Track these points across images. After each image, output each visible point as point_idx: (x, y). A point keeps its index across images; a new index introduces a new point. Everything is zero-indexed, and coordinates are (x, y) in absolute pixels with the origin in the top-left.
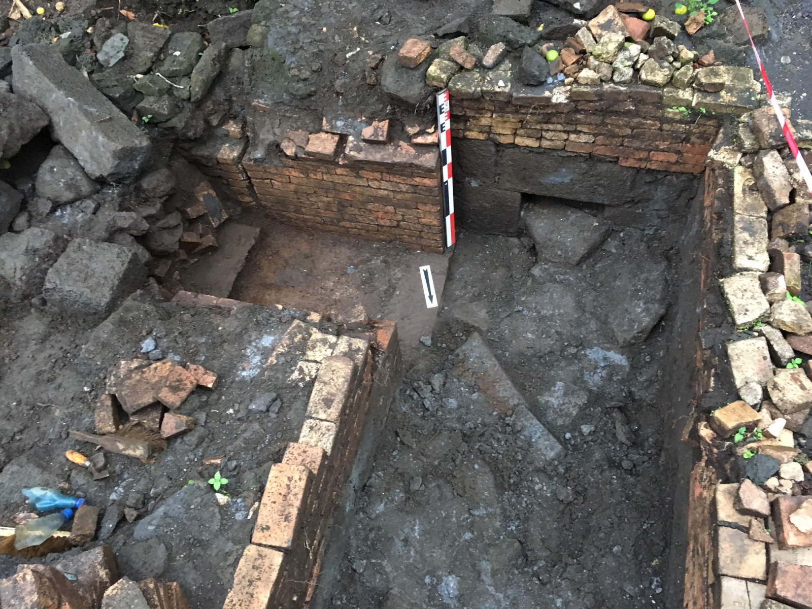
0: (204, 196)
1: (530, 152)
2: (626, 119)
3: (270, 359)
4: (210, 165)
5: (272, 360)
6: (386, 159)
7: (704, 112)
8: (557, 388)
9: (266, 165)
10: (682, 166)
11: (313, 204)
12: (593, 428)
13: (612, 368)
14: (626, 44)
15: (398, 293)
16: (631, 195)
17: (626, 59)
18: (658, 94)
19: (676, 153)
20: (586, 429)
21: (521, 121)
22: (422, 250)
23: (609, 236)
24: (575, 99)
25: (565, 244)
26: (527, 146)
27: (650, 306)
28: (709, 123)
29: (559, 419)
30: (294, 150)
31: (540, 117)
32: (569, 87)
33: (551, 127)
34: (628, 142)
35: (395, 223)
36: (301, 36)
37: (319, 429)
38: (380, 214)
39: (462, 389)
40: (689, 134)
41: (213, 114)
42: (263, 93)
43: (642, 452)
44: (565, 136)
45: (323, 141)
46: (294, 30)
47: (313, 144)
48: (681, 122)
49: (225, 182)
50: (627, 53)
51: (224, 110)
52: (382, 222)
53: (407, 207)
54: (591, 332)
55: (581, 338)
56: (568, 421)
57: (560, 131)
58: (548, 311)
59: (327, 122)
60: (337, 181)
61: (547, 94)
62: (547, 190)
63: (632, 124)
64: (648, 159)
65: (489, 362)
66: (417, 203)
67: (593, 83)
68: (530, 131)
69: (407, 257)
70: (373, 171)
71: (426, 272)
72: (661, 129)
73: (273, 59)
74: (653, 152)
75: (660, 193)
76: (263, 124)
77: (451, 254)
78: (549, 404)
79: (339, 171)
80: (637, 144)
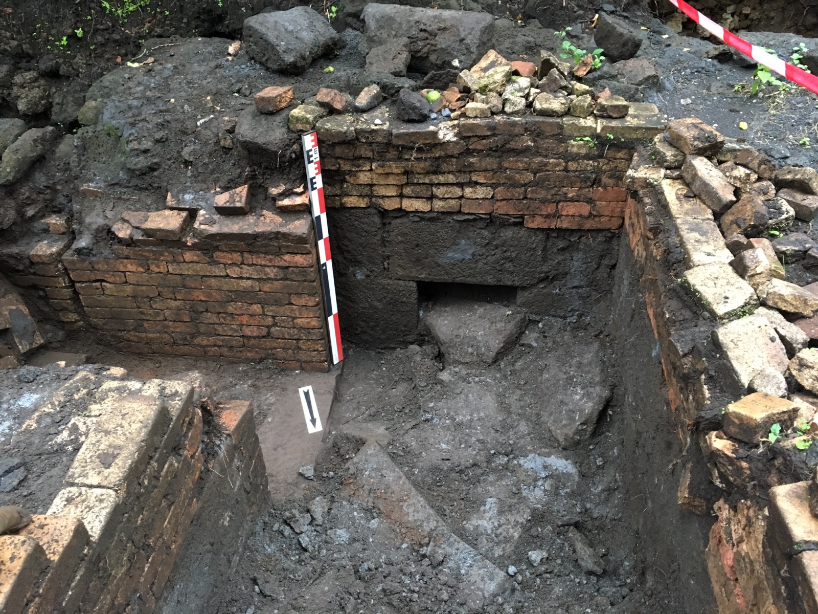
0: (11, 311)
1: (422, 219)
2: (526, 159)
3: (28, 422)
4: (21, 267)
5: (31, 423)
6: (246, 229)
7: (612, 137)
8: (487, 507)
9: (94, 259)
10: (597, 219)
11: (158, 314)
12: (545, 554)
13: (557, 478)
14: (514, 77)
15: (270, 420)
16: (545, 269)
17: (516, 90)
18: (558, 123)
19: (587, 202)
20: (536, 556)
21: (406, 173)
22: (302, 369)
23: (526, 327)
24: (465, 135)
25: (475, 338)
26: (417, 211)
27: (591, 390)
28: (620, 155)
29: (496, 548)
30: (129, 232)
31: (427, 164)
32: (456, 122)
33: (441, 179)
34: (532, 192)
35: (264, 331)
36: (145, 108)
37: (84, 501)
38: (245, 319)
39: (355, 513)
40: (598, 171)
41: (29, 205)
42: (95, 175)
43: (618, 583)
44: (458, 192)
45: (166, 217)
46: (135, 103)
47: (152, 221)
48: (588, 157)
49: (41, 293)
50: (516, 85)
51: (45, 200)
52: (248, 331)
53: (278, 303)
54: (523, 437)
55: (510, 445)
56: (509, 548)
57: (452, 184)
58: (465, 416)
59: (173, 196)
60: (186, 273)
61: (432, 128)
62: (447, 273)
63: (534, 166)
64: (557, 216)
65: (392, 474)
66: (290, 294)
67: (483, 114)
68: (418, 189)
69: (282, 379)
70: (231, 251)
71: (307, 394)
72: (566, 170)
73: (109, 134)
74: (561, 204)
75: (577, 263)
76: (92, 208)
77: (339, 372)
78: (480, 529)
79: (188, 256)
80: (542, 194)
